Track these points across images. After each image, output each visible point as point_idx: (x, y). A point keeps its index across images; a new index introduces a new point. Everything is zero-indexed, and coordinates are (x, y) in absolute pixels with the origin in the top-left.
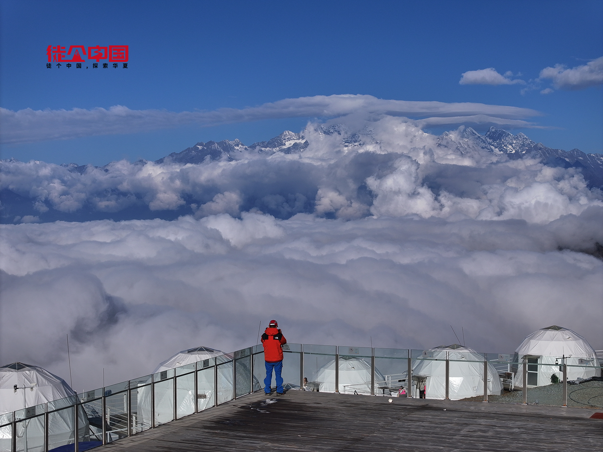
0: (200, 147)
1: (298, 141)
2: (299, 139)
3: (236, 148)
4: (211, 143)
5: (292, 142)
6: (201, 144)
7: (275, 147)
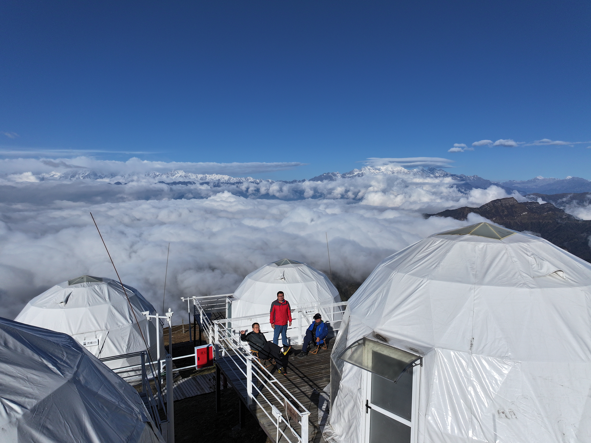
0: (325, 175)
1: (359, 172)
2: (360, 172)
3: (338, 175)
4: (329, 173)
5: (357, 173)
6: (325, 174)
7: (351, 174)
